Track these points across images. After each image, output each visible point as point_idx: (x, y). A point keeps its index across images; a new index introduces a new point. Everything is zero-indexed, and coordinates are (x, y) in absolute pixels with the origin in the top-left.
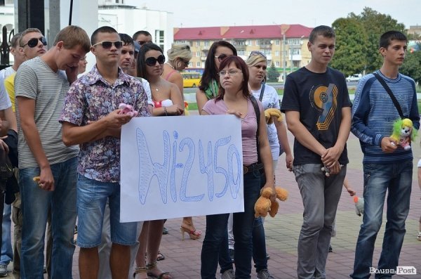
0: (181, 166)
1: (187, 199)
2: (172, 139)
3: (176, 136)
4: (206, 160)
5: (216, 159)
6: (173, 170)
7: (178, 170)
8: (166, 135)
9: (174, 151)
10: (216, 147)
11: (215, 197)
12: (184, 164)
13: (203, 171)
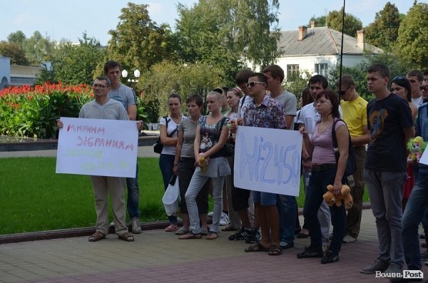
0: (263, 159)
1: (265, 181)
2: (260, 142)
3: (262, 140)
4: (279, 158)
5: (285, 158)
6: (258, 161)
7: (261, 162)
8: (256, 139)
9: (260, 150)
10: (287, 150)
11: (282, 183)
12: (265, 158)
13: (276, 164)
